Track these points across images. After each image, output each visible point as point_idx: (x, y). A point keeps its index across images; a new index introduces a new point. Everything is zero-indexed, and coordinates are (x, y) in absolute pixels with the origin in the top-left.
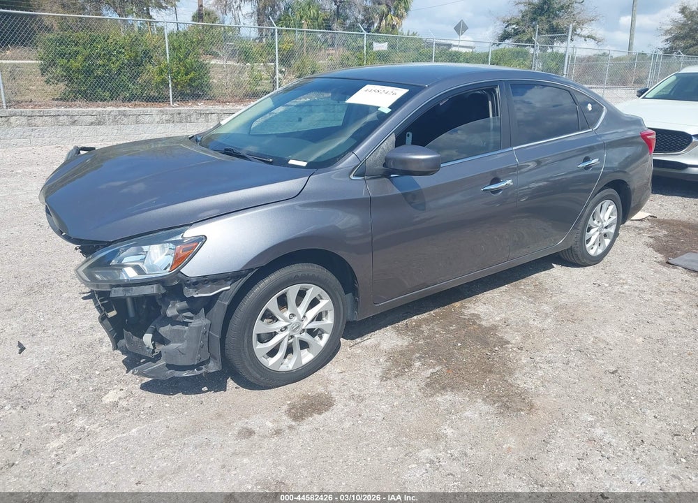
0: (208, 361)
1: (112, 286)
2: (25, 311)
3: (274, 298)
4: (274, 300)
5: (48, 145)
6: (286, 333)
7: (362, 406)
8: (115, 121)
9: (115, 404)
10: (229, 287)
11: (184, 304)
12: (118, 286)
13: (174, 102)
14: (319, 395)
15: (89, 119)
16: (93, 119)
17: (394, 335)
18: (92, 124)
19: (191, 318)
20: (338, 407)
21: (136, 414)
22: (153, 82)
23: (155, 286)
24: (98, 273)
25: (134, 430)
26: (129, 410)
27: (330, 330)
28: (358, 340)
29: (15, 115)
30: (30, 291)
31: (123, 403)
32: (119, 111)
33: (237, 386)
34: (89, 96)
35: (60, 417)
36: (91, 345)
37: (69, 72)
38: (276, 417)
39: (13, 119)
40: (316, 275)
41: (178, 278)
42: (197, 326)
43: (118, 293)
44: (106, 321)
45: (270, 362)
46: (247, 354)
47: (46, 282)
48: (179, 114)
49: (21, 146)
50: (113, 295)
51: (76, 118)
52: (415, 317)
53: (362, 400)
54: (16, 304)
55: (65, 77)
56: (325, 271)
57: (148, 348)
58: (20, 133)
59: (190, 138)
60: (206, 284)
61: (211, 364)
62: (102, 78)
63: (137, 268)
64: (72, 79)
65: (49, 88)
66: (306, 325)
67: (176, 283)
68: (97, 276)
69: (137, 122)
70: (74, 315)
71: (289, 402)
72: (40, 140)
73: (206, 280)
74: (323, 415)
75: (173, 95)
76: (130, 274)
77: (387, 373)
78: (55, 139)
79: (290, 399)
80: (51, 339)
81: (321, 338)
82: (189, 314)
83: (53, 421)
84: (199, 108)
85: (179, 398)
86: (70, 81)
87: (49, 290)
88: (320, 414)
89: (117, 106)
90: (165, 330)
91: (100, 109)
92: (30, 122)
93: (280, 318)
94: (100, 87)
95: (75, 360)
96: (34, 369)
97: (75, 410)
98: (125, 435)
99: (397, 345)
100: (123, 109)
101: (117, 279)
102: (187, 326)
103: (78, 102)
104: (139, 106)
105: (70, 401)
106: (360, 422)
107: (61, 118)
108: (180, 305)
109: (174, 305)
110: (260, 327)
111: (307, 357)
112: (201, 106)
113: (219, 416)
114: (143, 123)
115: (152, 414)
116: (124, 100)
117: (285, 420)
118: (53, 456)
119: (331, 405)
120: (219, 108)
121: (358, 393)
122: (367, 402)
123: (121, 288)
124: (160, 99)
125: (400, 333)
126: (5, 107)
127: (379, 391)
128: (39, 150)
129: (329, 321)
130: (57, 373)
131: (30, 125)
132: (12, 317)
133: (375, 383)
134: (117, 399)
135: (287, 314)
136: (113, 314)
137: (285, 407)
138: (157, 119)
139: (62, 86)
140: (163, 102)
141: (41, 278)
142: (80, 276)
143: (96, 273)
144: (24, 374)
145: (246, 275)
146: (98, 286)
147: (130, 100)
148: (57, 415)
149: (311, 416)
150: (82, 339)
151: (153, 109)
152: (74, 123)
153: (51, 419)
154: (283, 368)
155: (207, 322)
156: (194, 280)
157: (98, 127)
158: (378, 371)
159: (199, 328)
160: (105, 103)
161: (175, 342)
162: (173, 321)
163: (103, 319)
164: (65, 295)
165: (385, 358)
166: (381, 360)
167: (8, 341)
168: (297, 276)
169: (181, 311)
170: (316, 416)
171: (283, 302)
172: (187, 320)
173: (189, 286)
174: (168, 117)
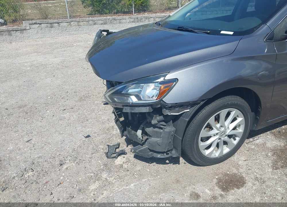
0: (172, 150)
1: (123, 106)
2: (79, 109)
3: (213, 117)
4: (213, 118)
5: (85, 34)
6: (217, 137)
7: (264, 186)
8: (111, 23)
9: (121, 166)
10: (189, 110)
11: (161, 118)
12: (127, 106)
13: (135, 13)
14: (235, 175)
15: (101, 22)
16: (102, 22)
17: (273, 137)
18: (102, 24)
19: (165, 126)
20: (249, 184)
21: (132, 174)
22: (126, 5)
23: (148, 108)
24: (116, 98)
25: (132, 185)
26: (128, 171)
27: (241, 135)
28: (251, 139)
29: (73, 21)
30: (81, 99)
31: (125, 166)
32: (113, 18)
33: (186, 162)
34: (101, 12)
35: (95, 171)
36: (108, 129)
37: (93, 2)
38: (211, 186)
39: (72, 23)
40: (239, 103)
41: (161, 104)
42: (168, 131)
43: (127, 110)
44: (118, 122)
45: (207, 152)
46: (195, 148)
47: (88, 95)
48: (137, 18)
49: (76, 34)
50: (124, 111)
51: (96, 22)
52: (283, 127)
53: (264, 182)
54: (75, 106)
55: (91, 4)
56: (243, 101)
57: (140, 139)
58: (75, 29)
59: (155, 23)
60: (176, 108)
61: (174, 152)
62: (106, 4)
63: (137, 96)
64: (94, 5)
65: (85, 10)
66: (228, 132)
67: (159, 106)
68: (115, 99)
69: (120, 23)
70: (100, 113)
71: (217, 177)
72: (82, 32)
73: (176, 106)
74: (241, 190)
75: (134, 10)
76: (134, 99)
77: (276, 164)
78: (88, 31)
79: (217, 175)
80: (90, 125)
81: (235, 139)
82: (163, 123)
83: (92, 172)
84: (146, 15)
85: (154, 166)
86: (93, 6)
87: (89, 99)
88: (238, 188)
89: (112, 16)
90: (149, 130)
91: (105, 18)
92: (78, 24)
93: (214, 128)
94: (105, 8)
95: (101, 137)
96: (83, 141)
97: (102, 167)
98: (128, 187)
99: (277, 145)
100: (114, 17)
101: (126, 102)
102: (162, 130)
103: (96, 15)
104: (120, 16)
105: (99, 161)
106: (266, 198)
107: (90, 22)
108: (159, 118)
109: (156, 118)
110: (203, 133)
111: (226, 150)
112: (146, 14)
113: (178, 181)
114: (122, 23)
115: (141, 176)
116: (114, 13)
117: (217, 190)
118: (92, 195)
119: (244, 183)
120: (154, 15)
121: (260, 176)
122: (267, 183)
123: (129, 107)
124: (129, 12)
125: (276, 137)
126: (69, 18)
127: (273, 176)
128: (82, 36)
129: (241, 130)
130: (93, 144)
131: (78, 25)
132: (74, 112)
133: (269, 170)
134: (122, 163)
135: (218, 125)
136: (122, 119)
137: (215, 181)
138: (128, 21)
139: (90, 8)
140: (130, 13)
141: (85, 93)
142: (106, 98)
143: (115, 98)
144: (78, 144)
145: (199, 103)
146: (116, 105)
147: (117, 13)
148: (94, 169)
149: (233, 189)
150: (104, 126)
151: (127, 17)
152: (95, 24)
153: (91, 171)
154: (213, 156)
155: (173, 129)
156: (170, 105)
157: (104, 25)
158: (269, 162)
159: (170, 132)
160: (107, 15)
161: (154, 137)
162: (155, 126)
163: (117, 121)
164: (95, 102)
165: (272, 153)
166: (269, 154)
167: (72, 125)
168: (228, 104)
169: (159, 122)
170: (236, 189)
171: (217, 119)
172: (162, 127)
173: (166, 108)
174: (133, 20)
